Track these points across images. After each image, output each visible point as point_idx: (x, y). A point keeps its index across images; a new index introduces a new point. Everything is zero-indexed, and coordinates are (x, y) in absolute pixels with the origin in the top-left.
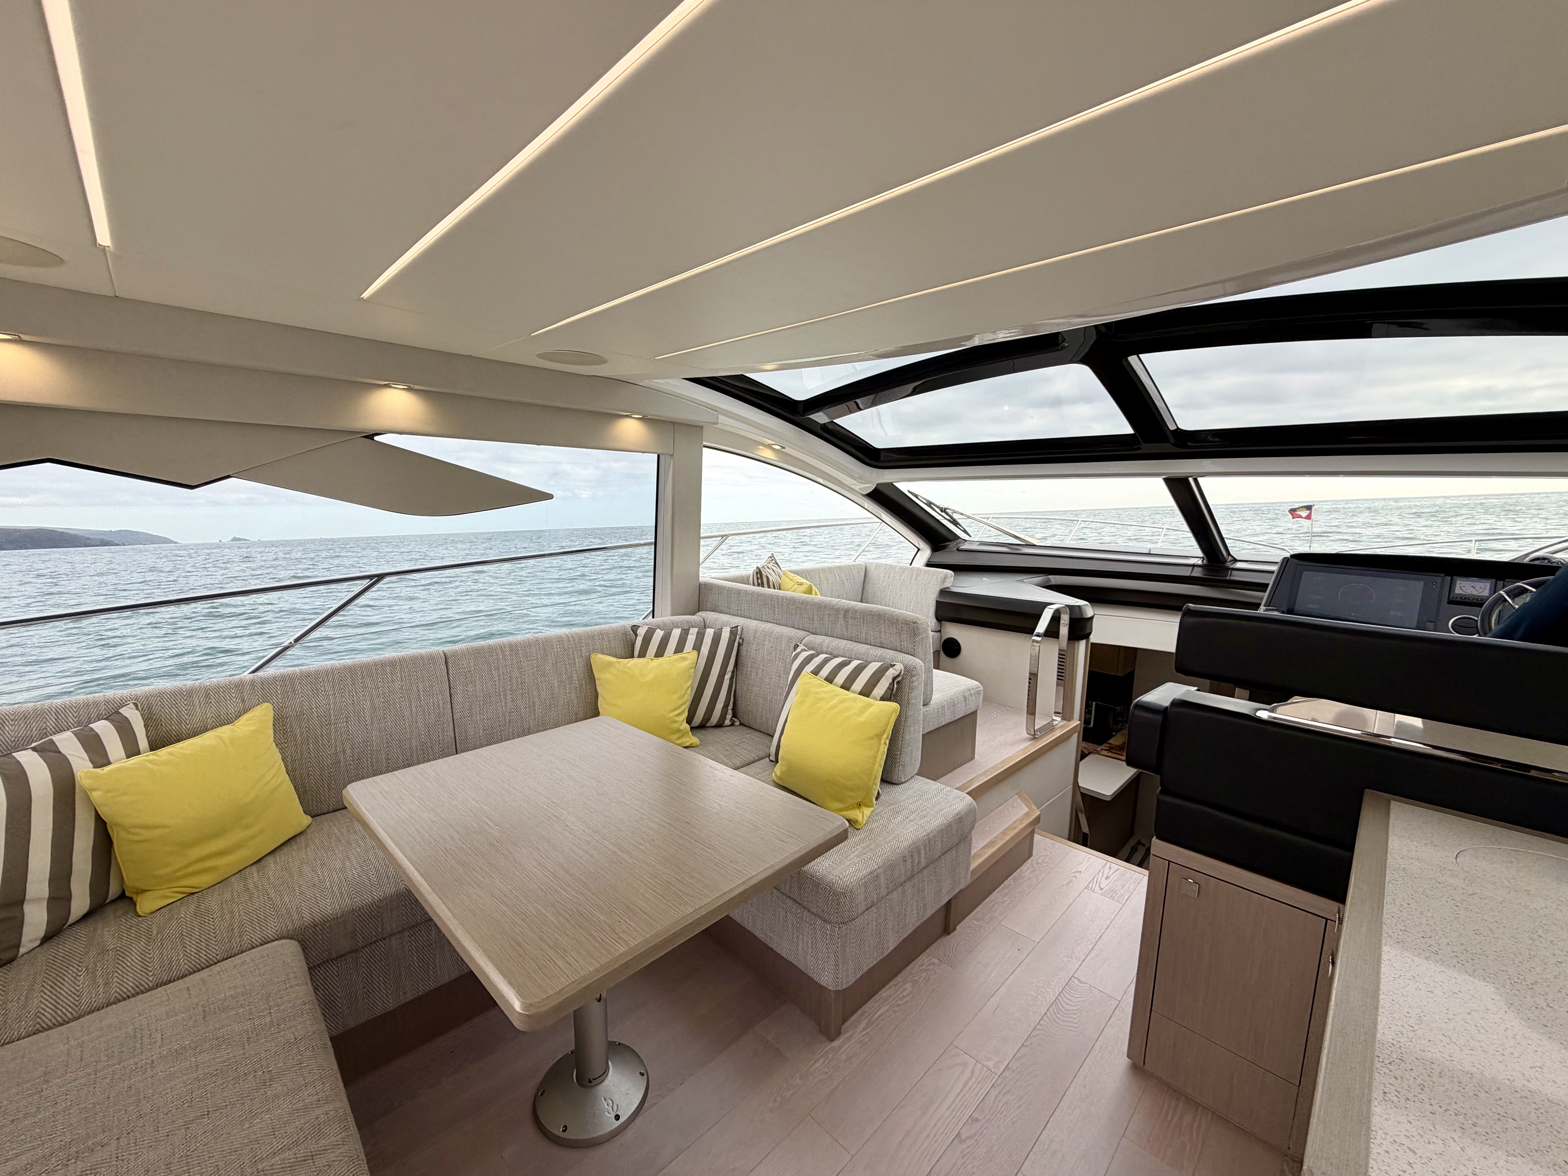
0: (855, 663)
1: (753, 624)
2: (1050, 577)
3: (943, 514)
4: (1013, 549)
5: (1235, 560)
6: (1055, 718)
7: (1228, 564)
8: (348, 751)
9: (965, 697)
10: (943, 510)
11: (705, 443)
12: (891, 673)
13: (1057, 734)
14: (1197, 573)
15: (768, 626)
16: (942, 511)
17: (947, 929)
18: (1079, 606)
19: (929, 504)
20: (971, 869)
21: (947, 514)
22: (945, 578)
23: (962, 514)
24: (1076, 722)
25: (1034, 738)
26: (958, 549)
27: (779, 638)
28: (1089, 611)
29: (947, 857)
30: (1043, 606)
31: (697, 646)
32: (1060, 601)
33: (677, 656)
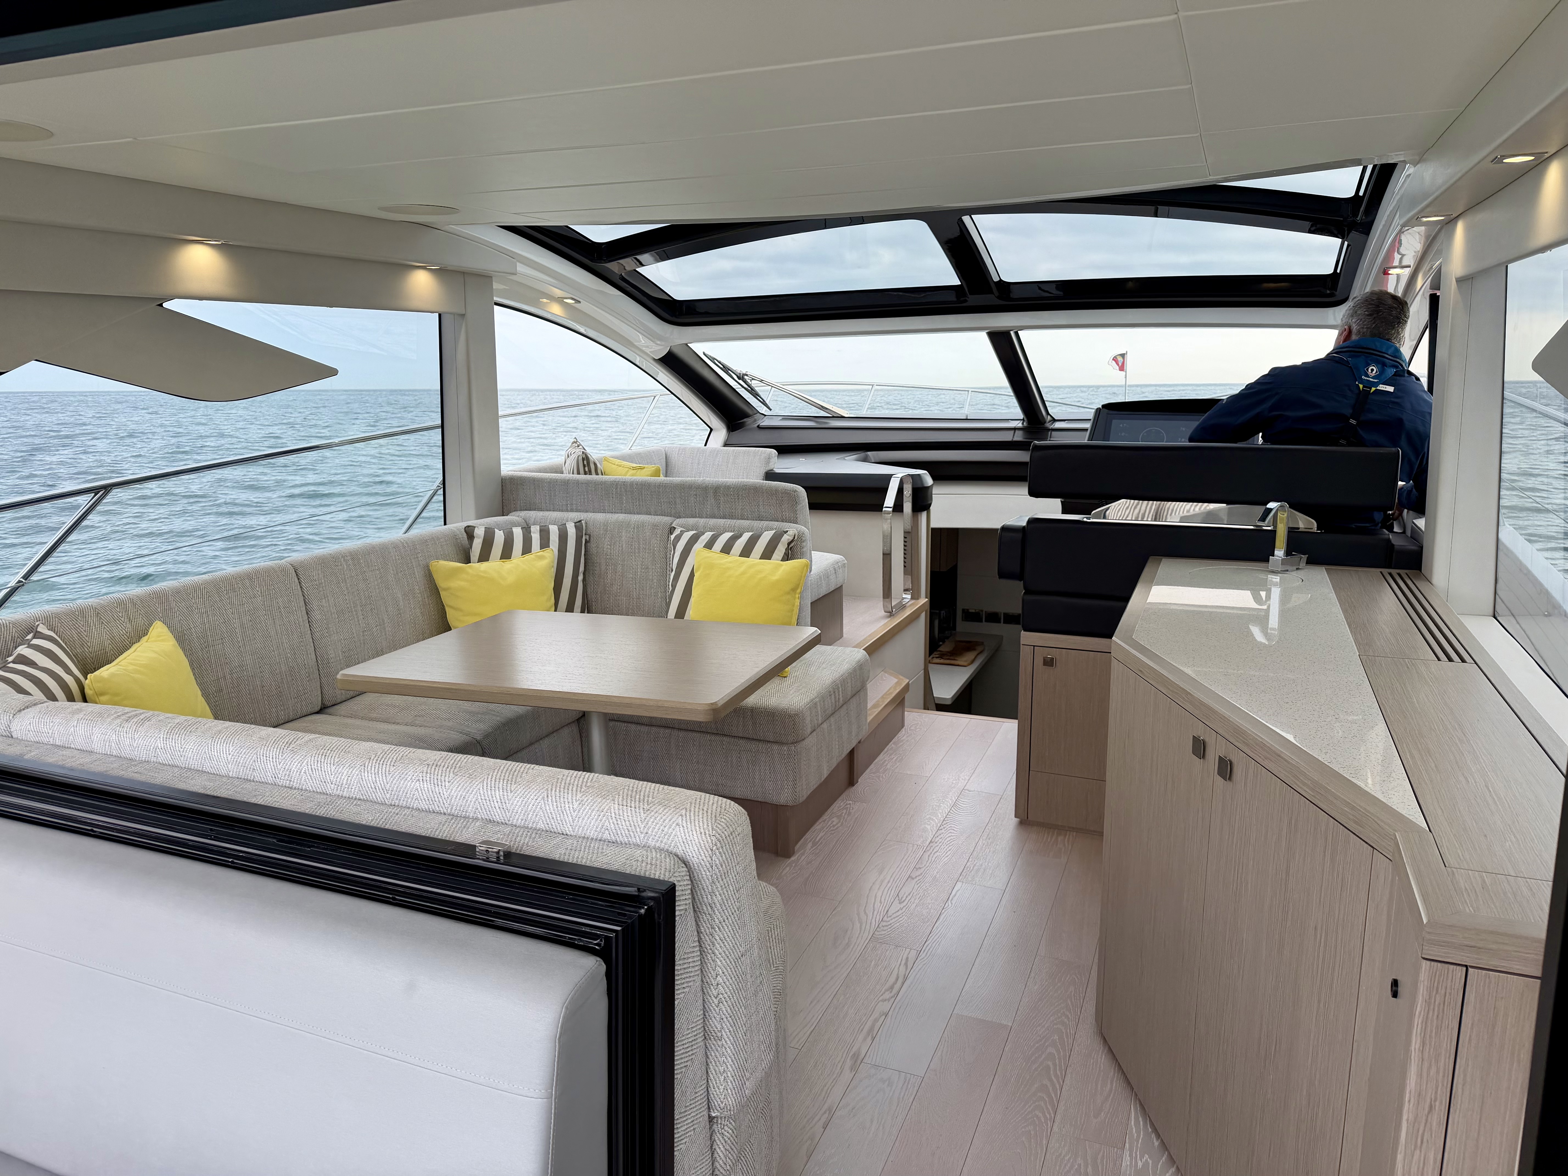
0: (746, 536)
1: (600, 517)
2: (869, 453)
3: (741, 382)
4: (820, 423)
5: (1054, 420)
6: (904, 596)
7: (1048, 425)
9: (835, 570)
10: (741, 377)
11: (496, 299)
12: (786, 538)
13: (908, 612)
14: (1019, 437)
15: (621, 517)
16: (739, 378)
17: (851, 782)
18: (919, 475)
19: (726, 369)
20: (868, 721)
21: (745, 380)
22: (767, 457)
23: (761, 381)
24: (924, 600)
25: (891, 614)
26: (758, 426)
27: (640, 526)
28: (929, 480)
29: (854, 701)
30: (888, 478)
31: (545, 544)
32: (900, 473)
33: (528, 557)
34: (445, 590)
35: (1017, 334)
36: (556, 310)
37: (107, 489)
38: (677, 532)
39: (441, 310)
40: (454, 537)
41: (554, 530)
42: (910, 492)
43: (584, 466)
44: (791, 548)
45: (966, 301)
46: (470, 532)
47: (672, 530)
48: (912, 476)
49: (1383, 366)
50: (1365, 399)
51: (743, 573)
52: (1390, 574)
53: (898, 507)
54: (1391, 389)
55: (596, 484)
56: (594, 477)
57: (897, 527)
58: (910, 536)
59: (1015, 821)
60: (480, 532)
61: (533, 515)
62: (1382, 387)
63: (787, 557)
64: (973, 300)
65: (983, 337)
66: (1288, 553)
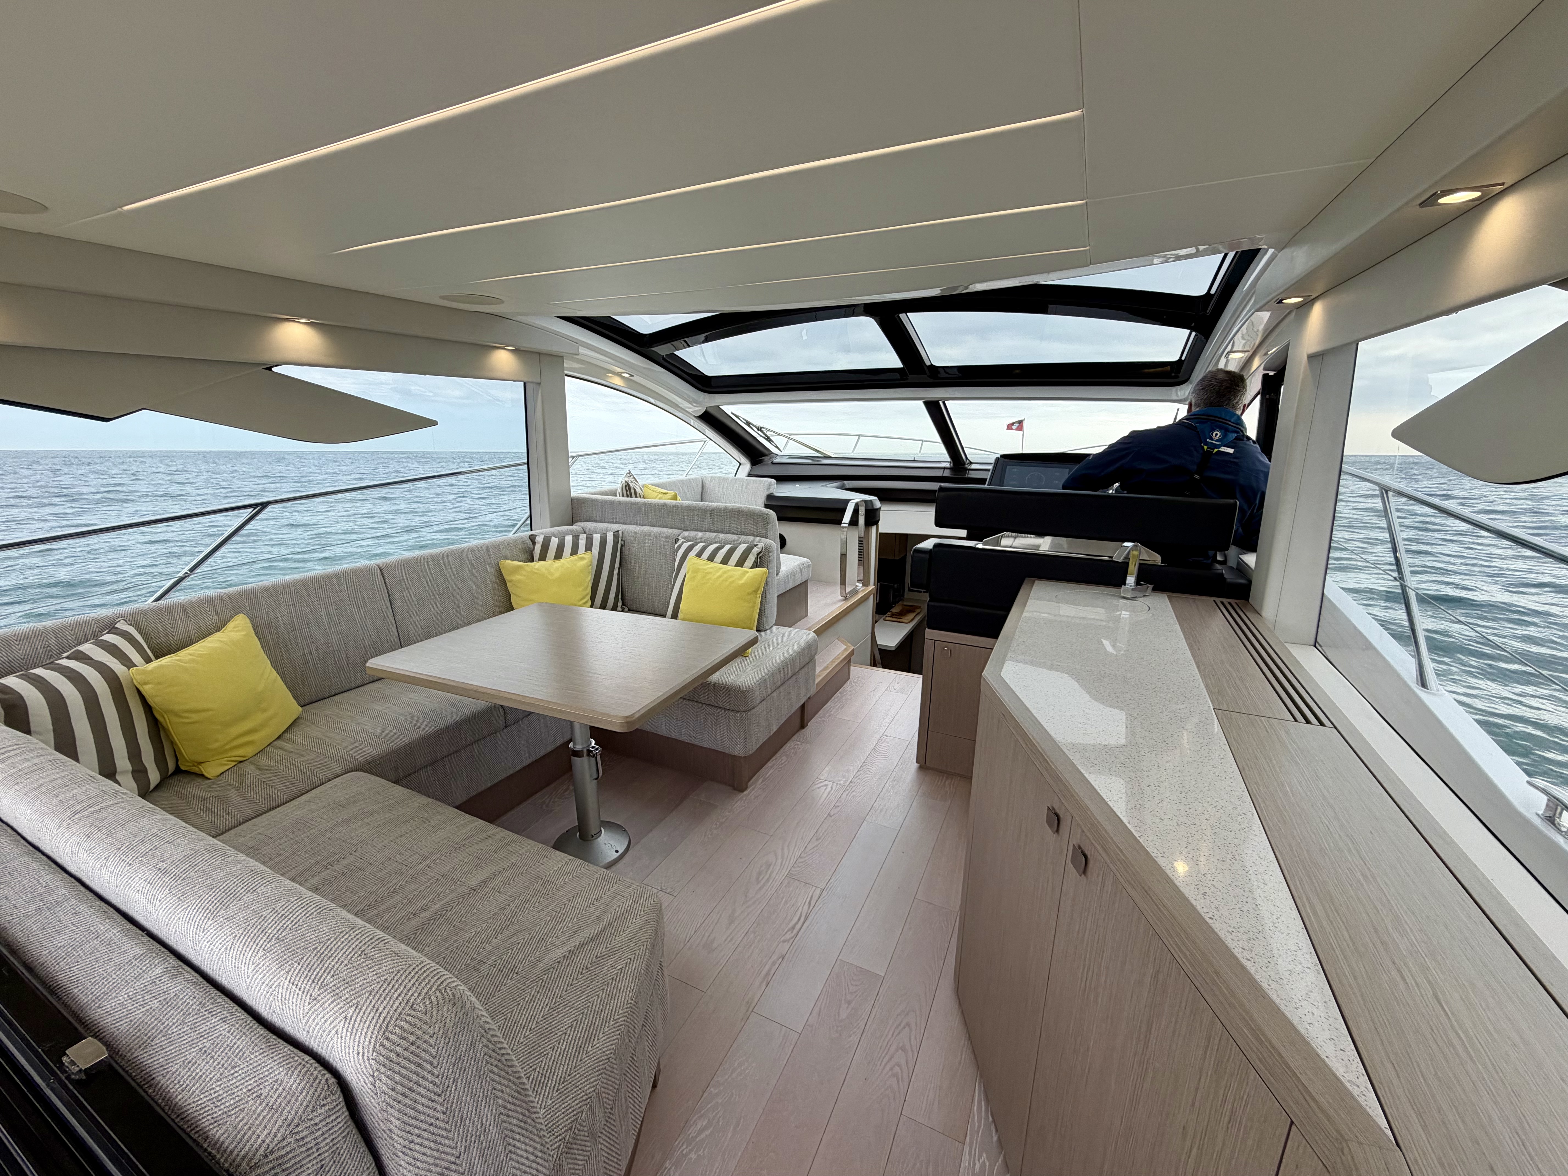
0: (727, 547)
1: (632, 528)
2: (845, 482)
3: (759, 432)
4: (815, 461)
5: (971, 463)
6: (858, 584)
7: (966, 466)
8: (314, 652)
9: (801, 570)
10: (760, 429)
11: (566, 372)
12: (756, 550)
13: (860, 595)
14: (947, 473)
15: (646, 529)
16: (758, 430)
17: (803, 726)
18: (871, 501)
19: (748, 424)
20: (816, 682)
21: (762, 432)
22: (770, 485)
23: (774, 432)
24: (872, 587)
25: (846, 598)
26: (772, 463)
27: (657, 536)
28: (877, 504)
29: (803, 672)
30: (846, 502)
31: (589, 548)
32: (857, 498)
33: (575, 557)
34: (510, 581)
35: (944, 403)
36: (617, 381)
37: (264, 505)
38: (679, 543)
39: (526, 380)
40: (523, 542)
41: (597, 537)
42: (864, 512)
43: (627, 491)
44: (760, 558)
45: (907, 379)
46: (532, 538)
47: (677, 540)
48: (865, 501)
49: (1226, 431)
50: (1211, 459)
51: (720, 576)
52: (1222, 603)
53: (854, 522)
54: (1231, 451)
55: (638, 504)
56: (634, 499)
57: (853, 537)
58: (863, 544)
59: (916, 765)
60: (540, 539)
61: (589, 525)
62: (1223, 449)
63: (756, 565)
64: (911, 378)
65: (920, 404)
66: (1138, 583)
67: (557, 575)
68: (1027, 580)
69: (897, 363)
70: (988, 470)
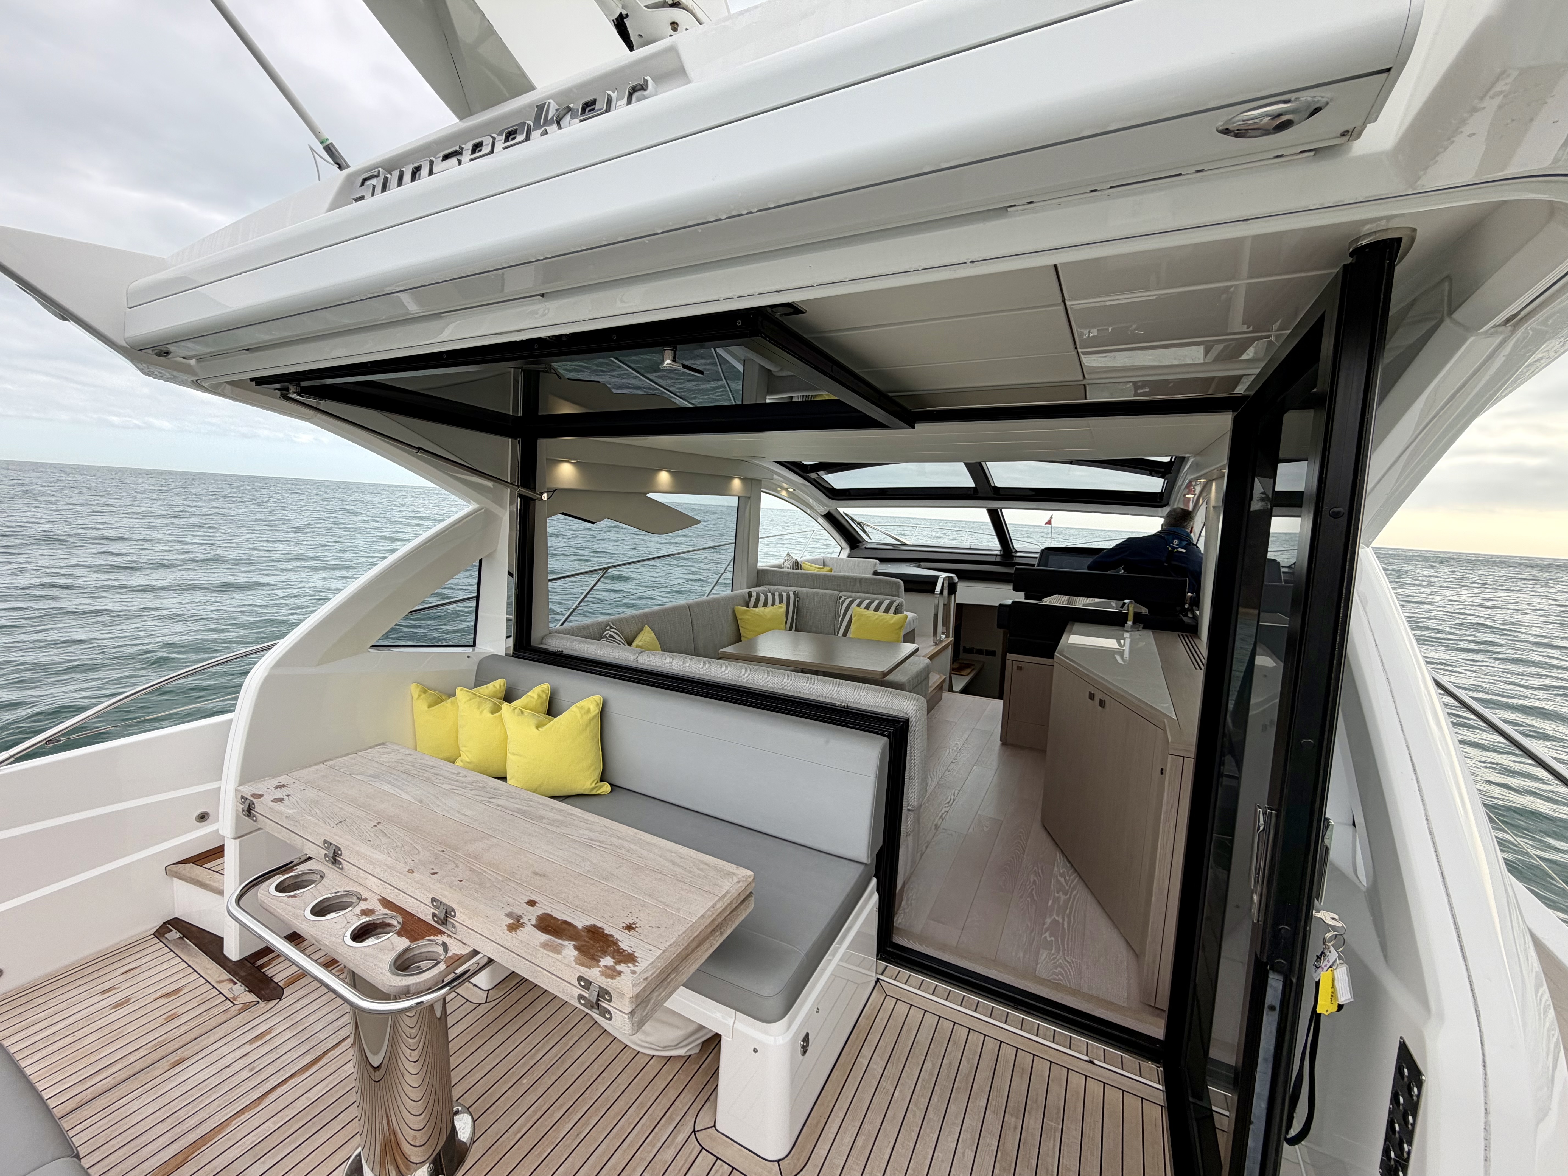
0: (876, 602)
1: (804, 590)
2: (921, 563)
3: (859, 526)
4: (895, 548)
5: (1017, 552)
6: (943, 636)
7: (1014, 554)
9: (914, 620)
10: (859, 524)
11: (761, 489)
12: (895, 604)
13: (943, 644)
14: (998, 559)
15: (814, 590)
18: (952, 578)
24: (951, 639)
25: (936, 644)
27: (824, 595)
28: (956, 579)
30: (937, 577)
32: (943, 575)
33: (774, 607)
34: (740, 619)
35: (1001, 511)
36: (784, 493)
37: (608, 569)
38: (843, 598)
39: (739, 495)
40: (743, 596)
41: (785, 595)
42: (947, 585)
43: (795, 565)
44: (897, 608)
45: (977, 494)
46: (750, 594)
47: (840, 597)
48: (949, 577)
49: (1181, 540)
50: (1173, 555)
51: (877, 619)
52: (1182, 635)
53: (942, 592)
54: (1184, 551)
55: (803, 574)
57: (941, 601)
58: (946, 607)
59: (1000, 743)
60: (754, 594)
61: (772, 587)
62: (1180, 550)
63: (895, 613)
64: (981, 494)
65: (984, 511)
66: (1134, 623)
67: (769, 617)
68: (1070, 623)
69: (970, 483)
70: (1036, 558)
